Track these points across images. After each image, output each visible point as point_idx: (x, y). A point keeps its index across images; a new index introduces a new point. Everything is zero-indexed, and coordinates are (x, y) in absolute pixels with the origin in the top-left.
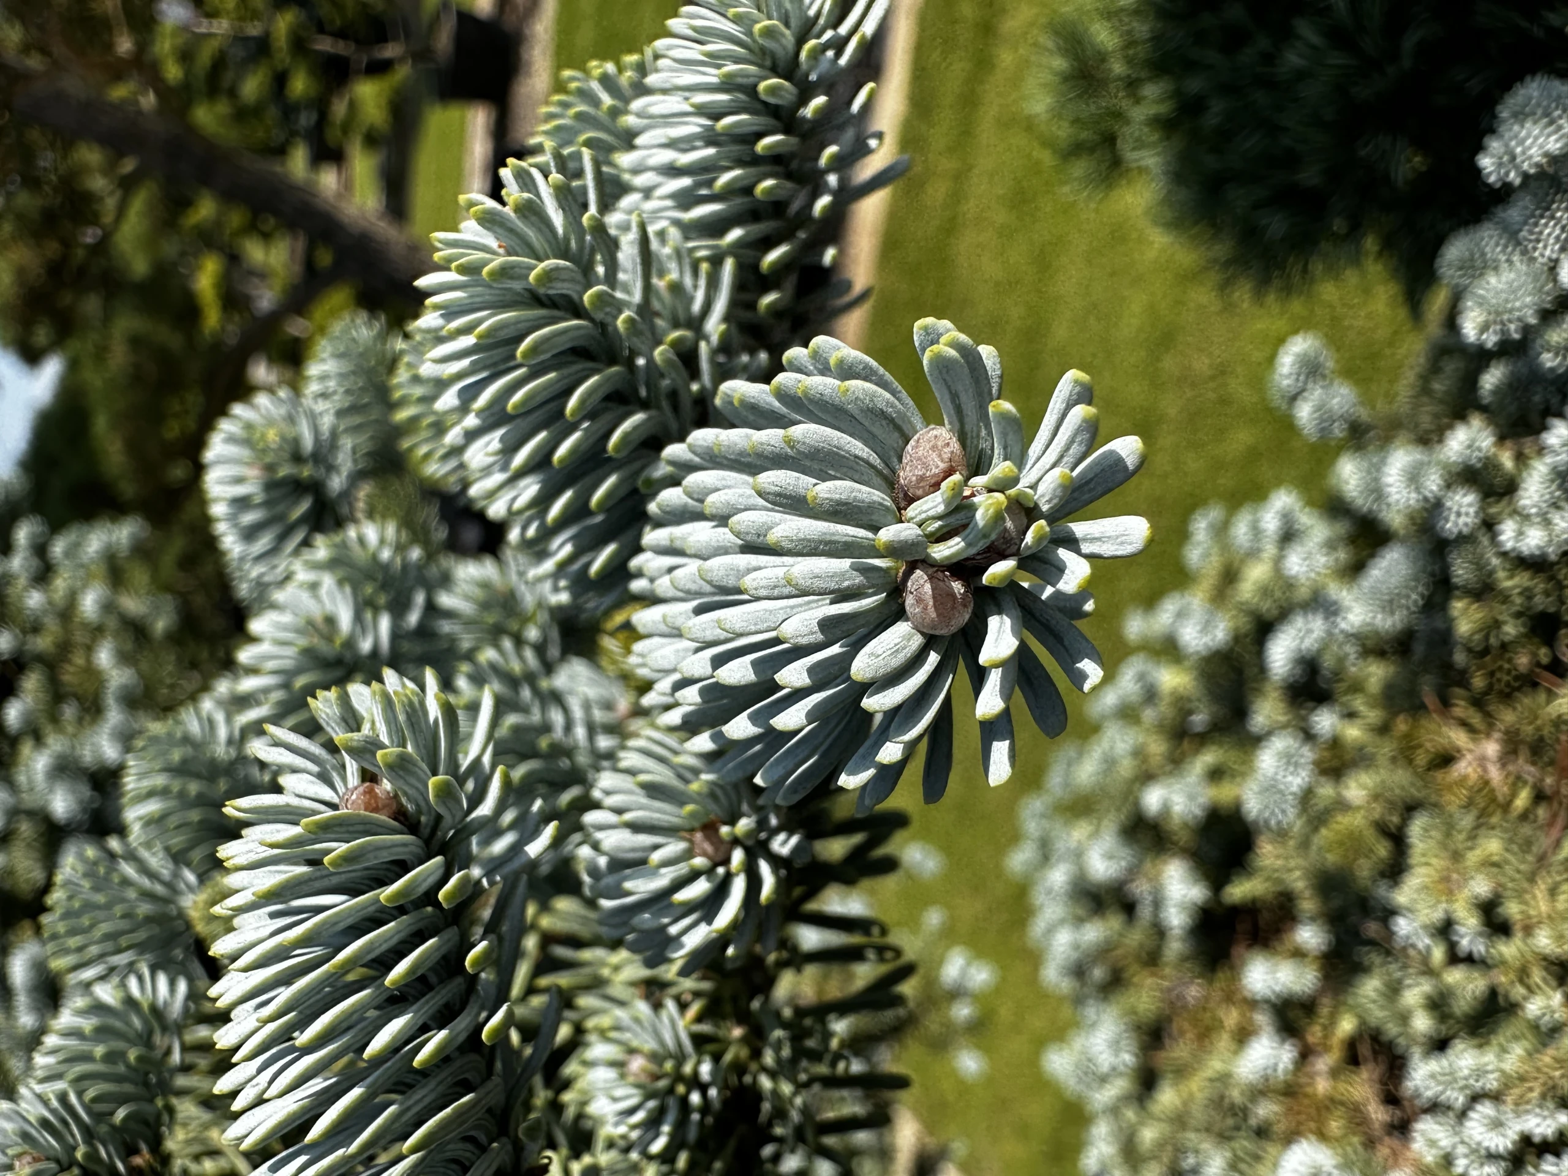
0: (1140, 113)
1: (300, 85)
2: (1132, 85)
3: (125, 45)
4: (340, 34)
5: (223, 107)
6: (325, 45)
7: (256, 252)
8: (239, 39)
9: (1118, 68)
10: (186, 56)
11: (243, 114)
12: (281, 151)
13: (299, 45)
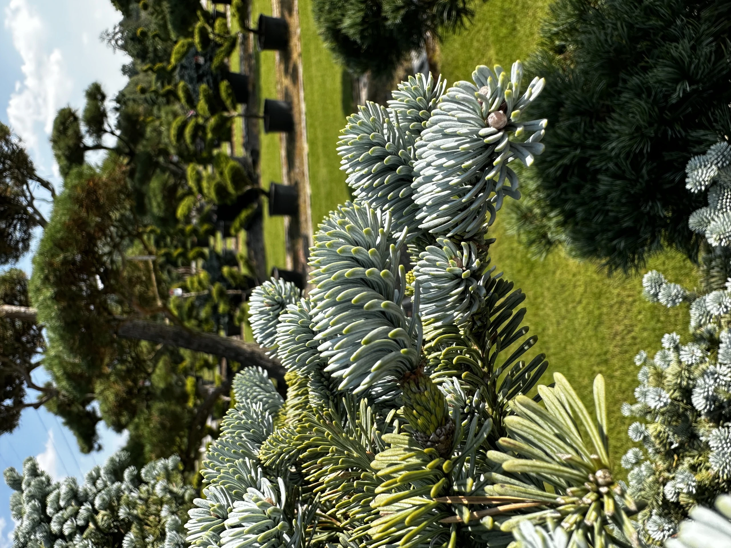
0: (552, 224)
1: (222, 308)
2: (544, 215)
3: (159, 303)
4: (236, 288)
5: (193, 322)
6: (231, 292)
7: (206, 375)
8: (198, 298)
9: (537, 211)
10: (179, 307)
11: (200, 323)
12: (217, 332)
13: (221, 294)
